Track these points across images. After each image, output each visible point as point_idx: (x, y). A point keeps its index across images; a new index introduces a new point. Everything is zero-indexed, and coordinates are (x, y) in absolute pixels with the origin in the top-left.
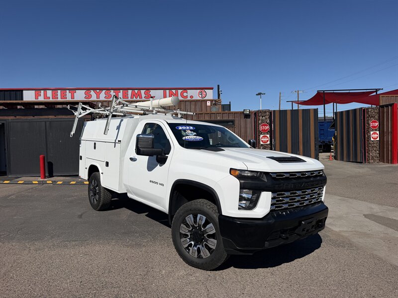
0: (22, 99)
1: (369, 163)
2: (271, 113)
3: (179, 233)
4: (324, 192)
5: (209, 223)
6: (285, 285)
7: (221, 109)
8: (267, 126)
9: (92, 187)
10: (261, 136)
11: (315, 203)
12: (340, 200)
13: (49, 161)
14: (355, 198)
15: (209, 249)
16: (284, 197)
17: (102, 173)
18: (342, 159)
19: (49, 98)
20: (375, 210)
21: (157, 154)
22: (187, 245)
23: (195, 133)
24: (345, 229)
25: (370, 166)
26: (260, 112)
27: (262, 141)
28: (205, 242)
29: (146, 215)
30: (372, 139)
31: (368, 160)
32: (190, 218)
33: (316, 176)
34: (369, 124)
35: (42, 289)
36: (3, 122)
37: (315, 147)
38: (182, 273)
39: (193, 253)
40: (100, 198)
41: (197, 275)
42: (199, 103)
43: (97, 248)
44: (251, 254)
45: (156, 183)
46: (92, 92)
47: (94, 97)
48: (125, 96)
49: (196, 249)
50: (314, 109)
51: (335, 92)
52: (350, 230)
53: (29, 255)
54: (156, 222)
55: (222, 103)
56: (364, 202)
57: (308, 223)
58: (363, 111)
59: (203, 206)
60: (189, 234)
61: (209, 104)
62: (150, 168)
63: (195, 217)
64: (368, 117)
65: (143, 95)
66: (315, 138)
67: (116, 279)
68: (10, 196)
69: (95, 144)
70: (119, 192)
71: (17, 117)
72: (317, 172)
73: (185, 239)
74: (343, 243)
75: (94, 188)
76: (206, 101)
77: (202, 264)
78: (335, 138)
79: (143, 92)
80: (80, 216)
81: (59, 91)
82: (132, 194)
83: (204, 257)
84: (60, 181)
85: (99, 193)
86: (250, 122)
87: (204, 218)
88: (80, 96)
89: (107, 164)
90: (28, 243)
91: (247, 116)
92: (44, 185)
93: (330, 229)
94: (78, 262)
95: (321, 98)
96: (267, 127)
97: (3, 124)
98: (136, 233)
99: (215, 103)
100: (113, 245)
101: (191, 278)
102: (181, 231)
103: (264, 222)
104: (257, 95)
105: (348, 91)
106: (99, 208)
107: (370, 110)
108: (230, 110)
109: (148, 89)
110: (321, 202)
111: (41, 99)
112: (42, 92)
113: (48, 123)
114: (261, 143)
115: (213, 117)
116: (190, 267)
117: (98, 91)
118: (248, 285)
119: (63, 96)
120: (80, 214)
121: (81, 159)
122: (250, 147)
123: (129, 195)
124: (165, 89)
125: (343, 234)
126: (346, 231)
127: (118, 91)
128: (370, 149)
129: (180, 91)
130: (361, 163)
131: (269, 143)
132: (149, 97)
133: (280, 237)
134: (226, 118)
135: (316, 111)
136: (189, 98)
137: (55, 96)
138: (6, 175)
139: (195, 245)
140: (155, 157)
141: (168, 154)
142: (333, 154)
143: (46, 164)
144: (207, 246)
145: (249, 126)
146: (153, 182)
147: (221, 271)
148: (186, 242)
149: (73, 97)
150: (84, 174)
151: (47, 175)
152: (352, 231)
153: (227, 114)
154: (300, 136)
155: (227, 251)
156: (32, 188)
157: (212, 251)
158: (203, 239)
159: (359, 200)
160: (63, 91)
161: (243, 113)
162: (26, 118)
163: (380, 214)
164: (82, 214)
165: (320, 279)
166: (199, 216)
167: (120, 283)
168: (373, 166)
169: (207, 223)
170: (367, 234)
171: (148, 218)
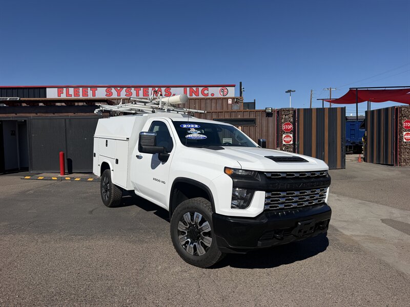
0: (45, 97)
1: (401, 165)
2: (295, 111)
3: (177, 230)
4: (327, 194)
5: (205, 221)
6: (278, 286)
7: (242, 107)
8: (290, 125)
9: (104, 184)
10: (284, 136)
11: (316, 205)
12: (360, 203)
13: (68, 158)
14: (377, 202)
15: (205, 247)
16: (280, 197)
17: (113, 170)
18: (372, 161)
19: (71, 95)
20: (395, 215)
21: (159, 152)
22: (184, 243)
23: (199, 132)
24: (358, 233)
25: (401, 169)
26: (284, 110)
27: (285, 141)
28: (201, 240)
29: (154, 213)
30: (405, 140)
31: (399, 163)
32: (188, 216)
33: (318, 177)
34: (402, 124)
35: (41, 278)
36: (25, 119)
37: (342, 148)
38: (178, 269)
39: (190, 250)
40: (110, 194)
41: (192, 272)
42: (220, 102)
43: (101, 243)
44: (244, 253)
45: (159, 181)
46: (113, 90)
47: (115, 95)
48: (146, 94)
49: (192, 246)
50: (342, 108)
51: (369, 89)
52: (363, 234)
53: (36, 246)
54: (163, 220)
55: (244, 101)
56: (385, 206)
57: (305, 225)
58: (396, 110)
59: (199, 204)
60: (186, 232)
61: (230, 101)
62: (154, 165)
63: (192, 215)
64: (401, 117)
65: (164, 93)
66: (342, 139)
67: (112, 272)
68: (30, 190)
69: (107, 141)
70: (127, 189)
71: (39, 114)
72: (319, 173)
73: (183, 236)
74: (352, 247)
75: (106, 185)
76: (227, 99)
77: (198, 261)
78: (365, 139)
79: (163, 89)
80: (91, 212)
81: (81, 89)
82: (138, 191)
83: (200, 255)
84: (78, 177)
85: (110, 190)
86: (272, 121)
87: (201, 216)
88: (101, 93)
89: (117, 161)
90: (37, 235)
91: (269, 115)
92: (63, 181)
93: (342, 233)
94: (79, 255)
95: (354, 96)
96: (291, 127)
97: (25, 121)
98: (141, 229)
99: (236, 101)
100: (117, 241)
101: (185, 274)
102: (179, 229)
103: (257, 221)
104: (286, 92)
105: (384, 89)
106: (110, 204)
107: (403, 109)
108: (255, 108)
109: (168, 87)
110: (324, 203)
111: (63, 96)
112: (65, 89)
113: (67, 121)
114: (284, 143)
115: (234, 116)
116: (187, 264)
117: (119, 89)
118: (241, 284)
119: (85, 93)
120: (91, 209)
121: (95, 156)
122: (258, 147)
123: (136, 192)
124: (185, 87)
125: (354, 238)
126: (357, 236)
127: (139, 89)
128: (402, 151)
129: (200, 89)
130: (392, 165)
131: (292, 143)
132: (169, 94)
133: (275, 237)
134: (246, 117)
135: (343, 110)
136: (210, 96)
137: (76, 94)
138: (28, 171)
139: (192, 243)
140: (157, 154)
141: (170, 152)
142: (362, 156)
143: (66, 161)
144: (202, 244)
145: (271, 125)
146: (156, 180)
147: (217, 269)
148: (183, 239)
149: (94, 95)
150: (97, 171)
151: (66, 171)
152: (365, 236)
153: (248, 113)
154: (325, 136)
155: (220, 249)
156: (51, 184)
157: (208, 249)
158: (200, 236)
159: (381, 204)
160: (85, 89)
161: (265, 111)
162: (47, 115)
163: (400, 220)
164: (93, 210)
165: (317, 282)
166: (196, 213)
167: (115, 276)
168: (405, 169)
169: (203, 221)
170: (380, 239)
171: (156, 216)
